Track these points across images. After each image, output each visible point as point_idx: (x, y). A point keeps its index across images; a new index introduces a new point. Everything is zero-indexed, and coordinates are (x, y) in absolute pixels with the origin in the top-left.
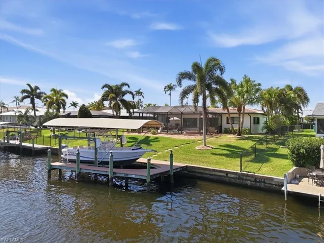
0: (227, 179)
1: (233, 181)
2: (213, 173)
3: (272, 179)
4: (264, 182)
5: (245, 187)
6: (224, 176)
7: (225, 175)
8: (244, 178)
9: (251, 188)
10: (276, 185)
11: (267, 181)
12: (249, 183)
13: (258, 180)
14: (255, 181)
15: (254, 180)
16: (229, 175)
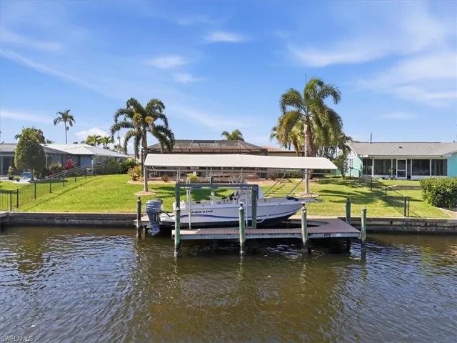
0: (391, 227)
1: (400, 229)
2: (373, 223)
3: (445, 221)
4: (436, 226)
5: (415, 233)
6: (388, 225)
7: (389, 223)
8: (413, 224)
9: (422, 233)
10: (448, 227)
11: (438, 224)
12: (418, 229)
13: (428, 224)
14: (426, 225)
15: (424, 225)
16: (394, 223)
